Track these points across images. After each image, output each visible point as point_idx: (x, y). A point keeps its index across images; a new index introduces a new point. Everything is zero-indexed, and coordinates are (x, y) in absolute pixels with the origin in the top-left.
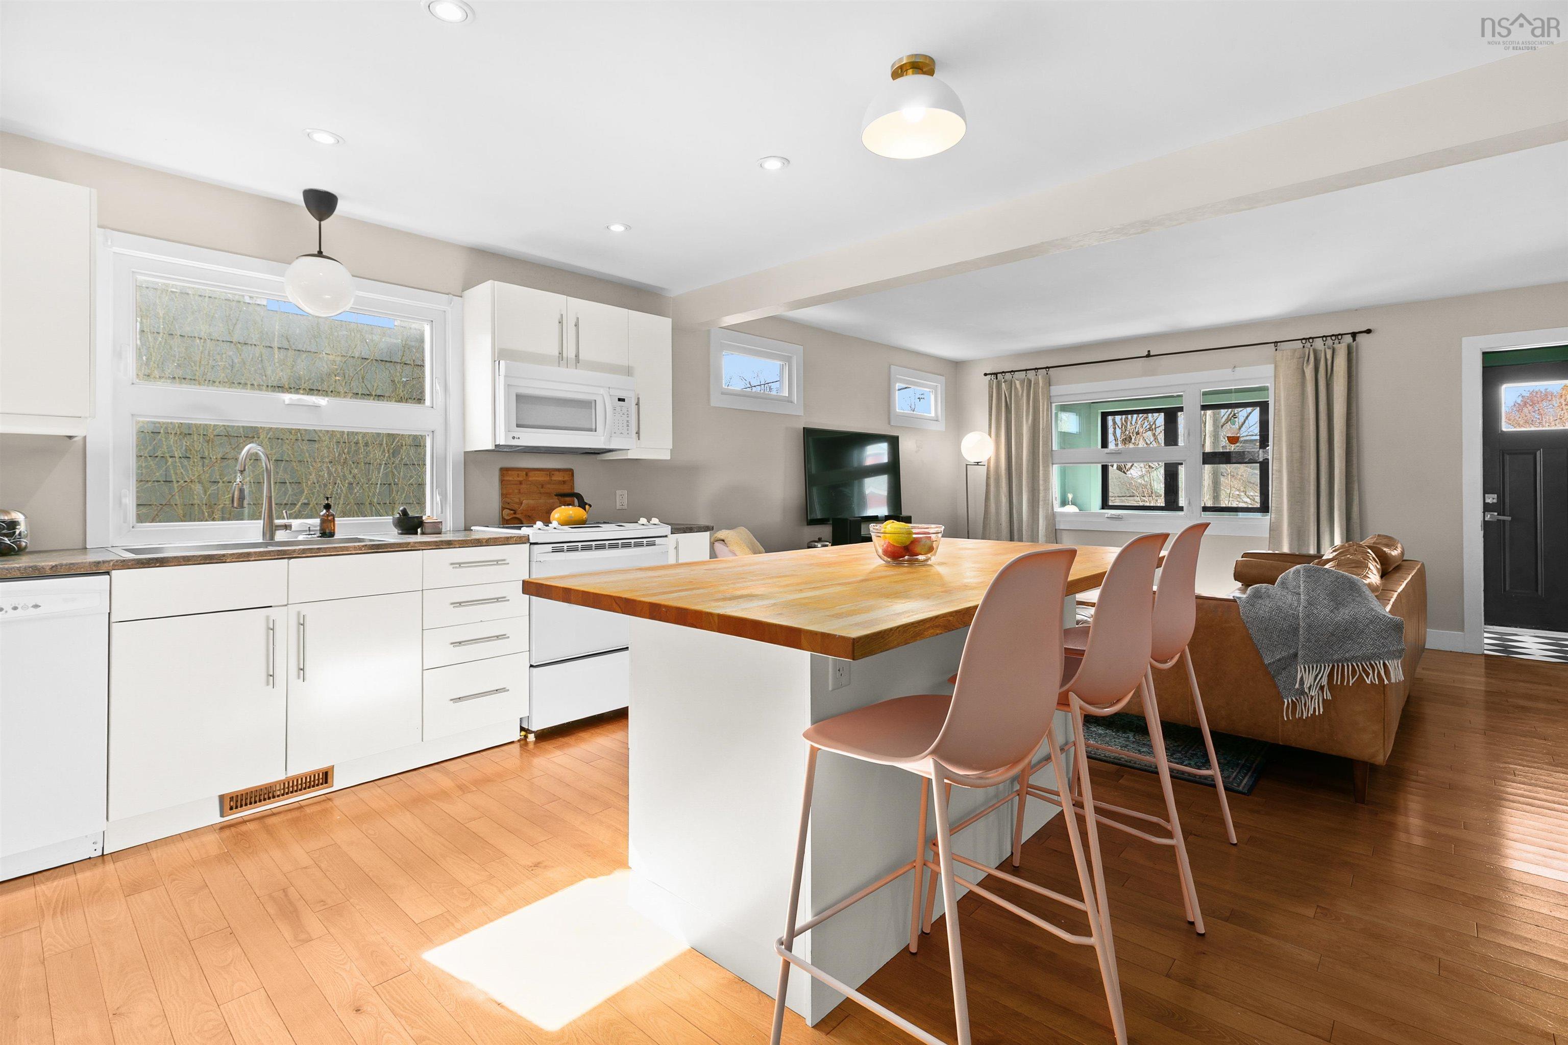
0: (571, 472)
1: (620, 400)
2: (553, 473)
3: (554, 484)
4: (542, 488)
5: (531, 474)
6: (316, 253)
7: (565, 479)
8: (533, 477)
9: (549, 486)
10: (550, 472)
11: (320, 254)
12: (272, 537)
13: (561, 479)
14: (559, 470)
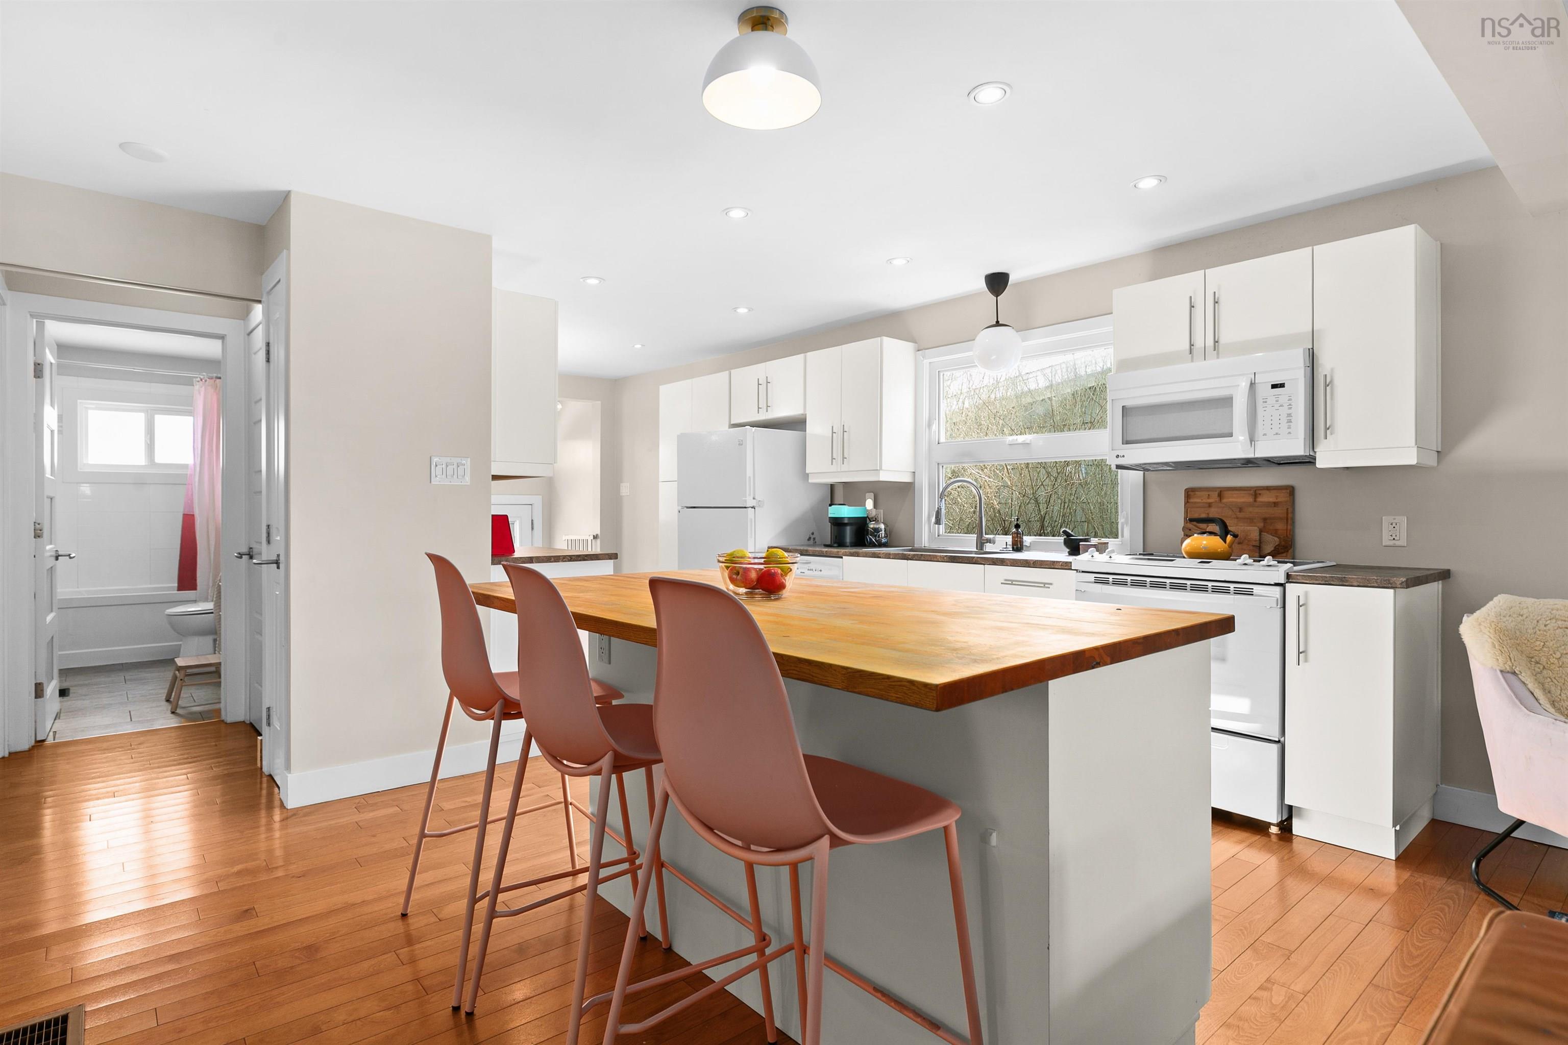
0: (1291, 491)
1: (1274, 386)
2: (1260, 492)
3: (1258, 507)
4: (1240, 512)
5: (1227, 494)
6: (995, 323)
7: (1279, 500)
8: (1229, 499)
9: (1251, 509)
10: (1256, 492)
11: (998, 324)
12: (982, 549)
13: (1271, 500)
14: (1268, 488)
